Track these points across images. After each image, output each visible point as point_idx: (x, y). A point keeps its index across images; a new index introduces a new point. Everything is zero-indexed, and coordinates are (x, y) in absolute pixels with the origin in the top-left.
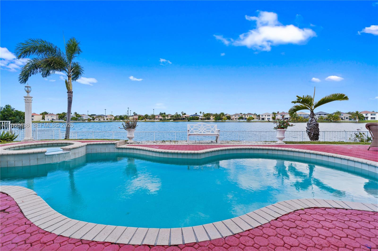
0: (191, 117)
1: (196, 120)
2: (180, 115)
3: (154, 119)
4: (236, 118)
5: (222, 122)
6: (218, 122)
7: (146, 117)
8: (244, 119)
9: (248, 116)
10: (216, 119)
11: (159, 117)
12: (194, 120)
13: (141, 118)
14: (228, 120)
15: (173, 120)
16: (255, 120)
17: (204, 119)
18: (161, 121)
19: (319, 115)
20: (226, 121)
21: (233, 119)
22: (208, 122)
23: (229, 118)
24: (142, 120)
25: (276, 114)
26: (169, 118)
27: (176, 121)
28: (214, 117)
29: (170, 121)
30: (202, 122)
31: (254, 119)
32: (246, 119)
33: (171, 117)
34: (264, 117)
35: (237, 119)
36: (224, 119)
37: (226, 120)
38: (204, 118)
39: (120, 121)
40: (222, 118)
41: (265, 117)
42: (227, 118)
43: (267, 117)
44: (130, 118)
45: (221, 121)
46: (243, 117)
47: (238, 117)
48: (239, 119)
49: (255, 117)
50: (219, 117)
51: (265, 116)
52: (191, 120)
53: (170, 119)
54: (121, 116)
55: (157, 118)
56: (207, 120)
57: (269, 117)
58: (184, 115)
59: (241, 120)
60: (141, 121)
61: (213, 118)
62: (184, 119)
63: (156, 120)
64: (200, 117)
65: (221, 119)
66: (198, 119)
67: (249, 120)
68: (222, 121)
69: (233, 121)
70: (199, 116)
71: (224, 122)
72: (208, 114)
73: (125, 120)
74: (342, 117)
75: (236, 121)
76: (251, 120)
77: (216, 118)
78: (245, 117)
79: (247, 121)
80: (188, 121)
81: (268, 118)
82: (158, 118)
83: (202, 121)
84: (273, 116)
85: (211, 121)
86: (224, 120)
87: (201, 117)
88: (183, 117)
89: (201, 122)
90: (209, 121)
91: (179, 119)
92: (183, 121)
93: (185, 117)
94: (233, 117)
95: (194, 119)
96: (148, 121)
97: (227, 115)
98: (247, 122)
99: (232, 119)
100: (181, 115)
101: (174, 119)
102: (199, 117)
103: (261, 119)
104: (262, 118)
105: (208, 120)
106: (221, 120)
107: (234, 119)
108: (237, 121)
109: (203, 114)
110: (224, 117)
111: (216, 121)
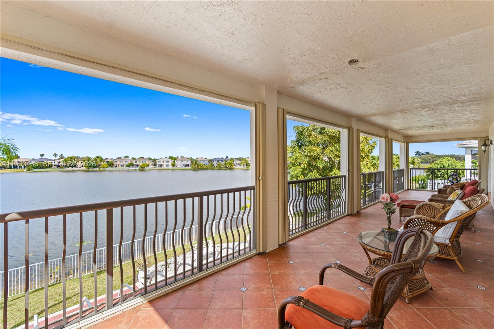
4: (122, 165)
5: (99, 171)
6: (93, 171)
8: (135, 166)
9: (140, 162)
14: (109, 168)
16: (150, 167)
19: (217, 161)
20: (107, 169)
21: (117, 166)
22: (72, 171)
23: (111, 164)
25: (176, 160)
31: (148, 166)
32: (138, 166)
34: (161, 163)
35: (125, 166)
36: (103, 167)
37: (107, 167)
40: (100, 164)
41: (163, 163)
42: (109, 164)
43: (165, 163)
45: (98, 169)
46: (133, 164)
47: (127, 163)
48: (127, 166)
49: (150, 163)
51: (163, 161)
56: (70, 169)
57: (167, 163)
59: (131, 168)
67: (142, 167)
68: (100, 169)
69: (118, 169)
71: (103, 171)
72: (71, 157)
74: (235, 163)
75: (123, 169)
76: (144, 167)
78: (136, 163)
79: (140, 168)
80: (28, 171)
81: (166, 165)
83: (59, 170)
84: (173, 162)
85: (78, 169)
86: (104, 167)
89: (57, 171)
90: (74, 169)
92: (13, 171)
94: (118, 163)
97: (107, 160)
98: (140, 170)
99: (115, 165)
103: (157, 166)
104: (159, 165)
105: (72, 168)
106: (97, 167)
107: (120, 166)
108: (125, 169)
109: (61, 157)
110: (102, 163)
111: (89, 169)
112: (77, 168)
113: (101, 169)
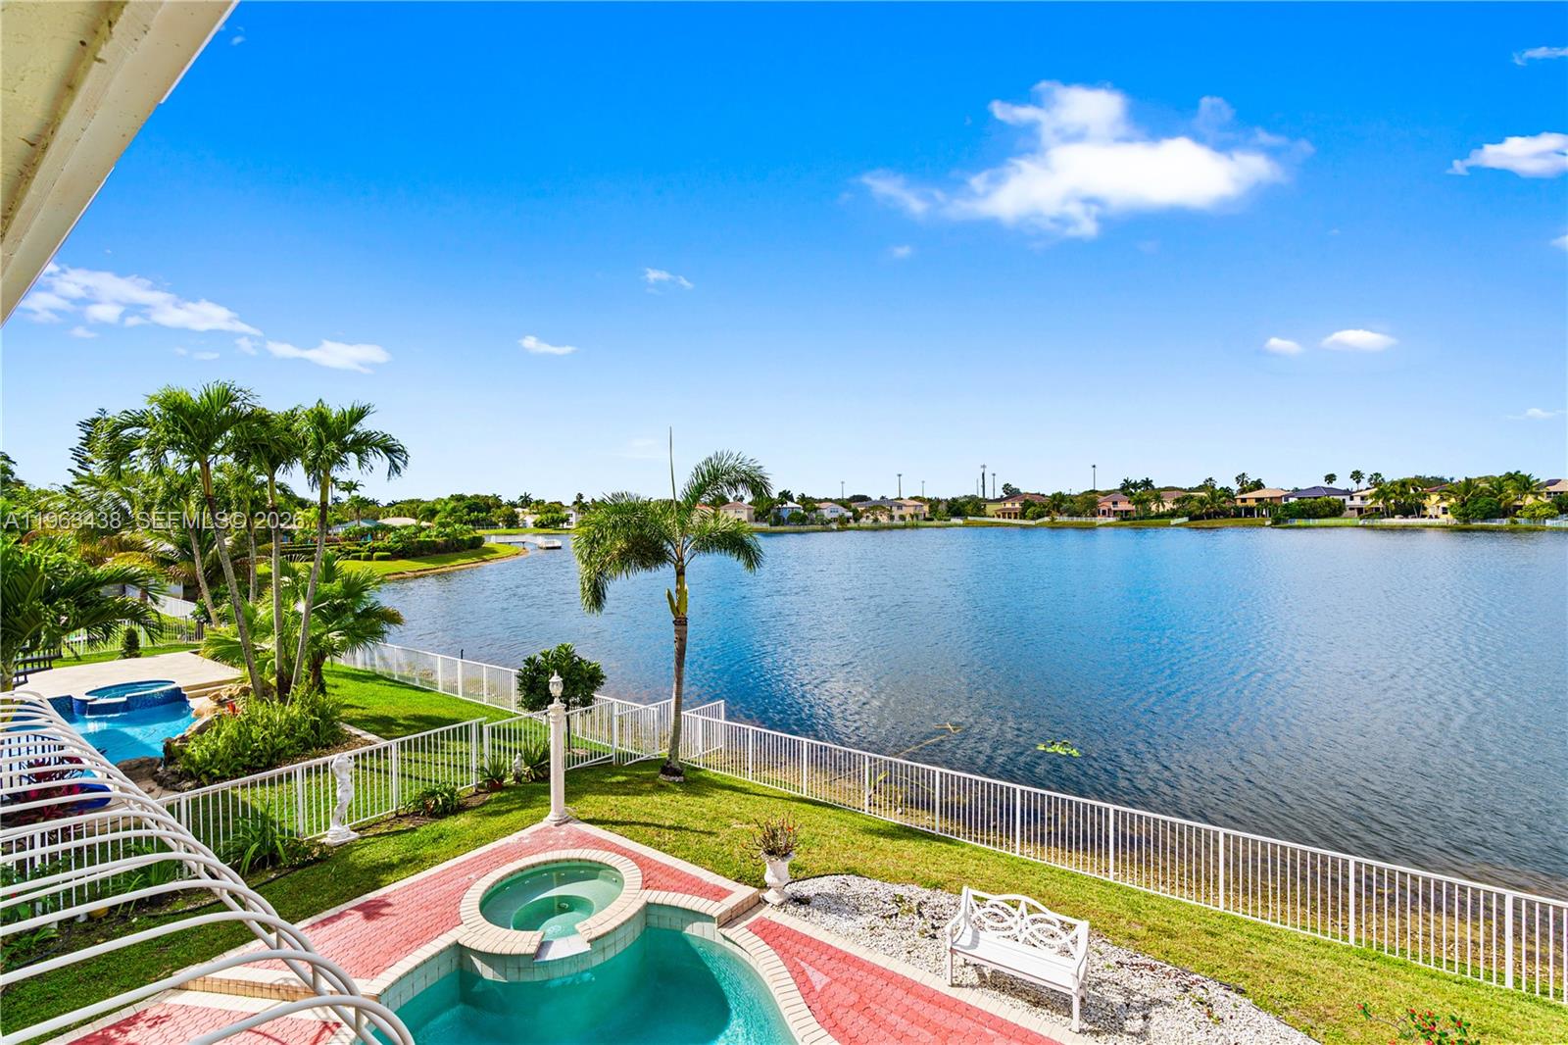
0: (1292, 500)
1: (1326, 516)
2: (1227, 490)
3: (1094, 515)
5: (1513, 531)
6: (1486, 530)
7: (1059, 503)
10: (1467, 515)
11: (1115, 503)
12: (1309, 517)
13: (1032, 508)
14: (1556, 521)
15: (1186, 519)
17: (1377, 509)
18: (1127, 523)
20: (1549, 523)
22: (1404, 529)
24: (1040, 516)
26: (1169, 506)
27: (1205, 523)
28: (1453, 500)
29: (1169, 525)
30: (1363, 526)
33: (1177, 501)
36: (1527, 514)
37: (1549, 517)
38: (1380, 504)
39: (948, 523)
40: (1518, 503)
42: (1560, 505)
44: (990, 508)
45: (1505, 522)
50: (1488, 499)
52: (1292, 517)
53: (1173, 514)
54: (954, 500)
55: (1106, 508)
56: (1397, 521)
58: (1251, 490)
60: (1032, 523)
61: (1445, 504)
62: (1252, 515)
63: (1100, 520)
64: (1352, 499)
65: (1509, 511)
66: (1337, 511)
68: (1515, 523)
70: (1341, 498)
71: (1529, 530)
72: (1404, 484)
73: (969, 518)
77: (1464, 505)
80: (1277, 523)
82: (1110, 510)
83: (1361, 523)
85: (1426, 521)
86: (1533, 516)
87: (1357, 502)
88: (1244, 500)
89: (1356, 526)
90: (1410, 521)
91: (1223, 514)
92: (1241, 524)
93: (1258, 500)
95: (1311, 512)
96: (1063, 527)
97: (1549, 489)
100: (1235, 487)
101: (1197, 513)
102: (1347, 498)
105: (1406, 516)
106: (1505, 516)
109: (1376, 481)
110: (1529, 500)
111: (1466, 522)
112: (1424, 516)
113: (1523, 522)
